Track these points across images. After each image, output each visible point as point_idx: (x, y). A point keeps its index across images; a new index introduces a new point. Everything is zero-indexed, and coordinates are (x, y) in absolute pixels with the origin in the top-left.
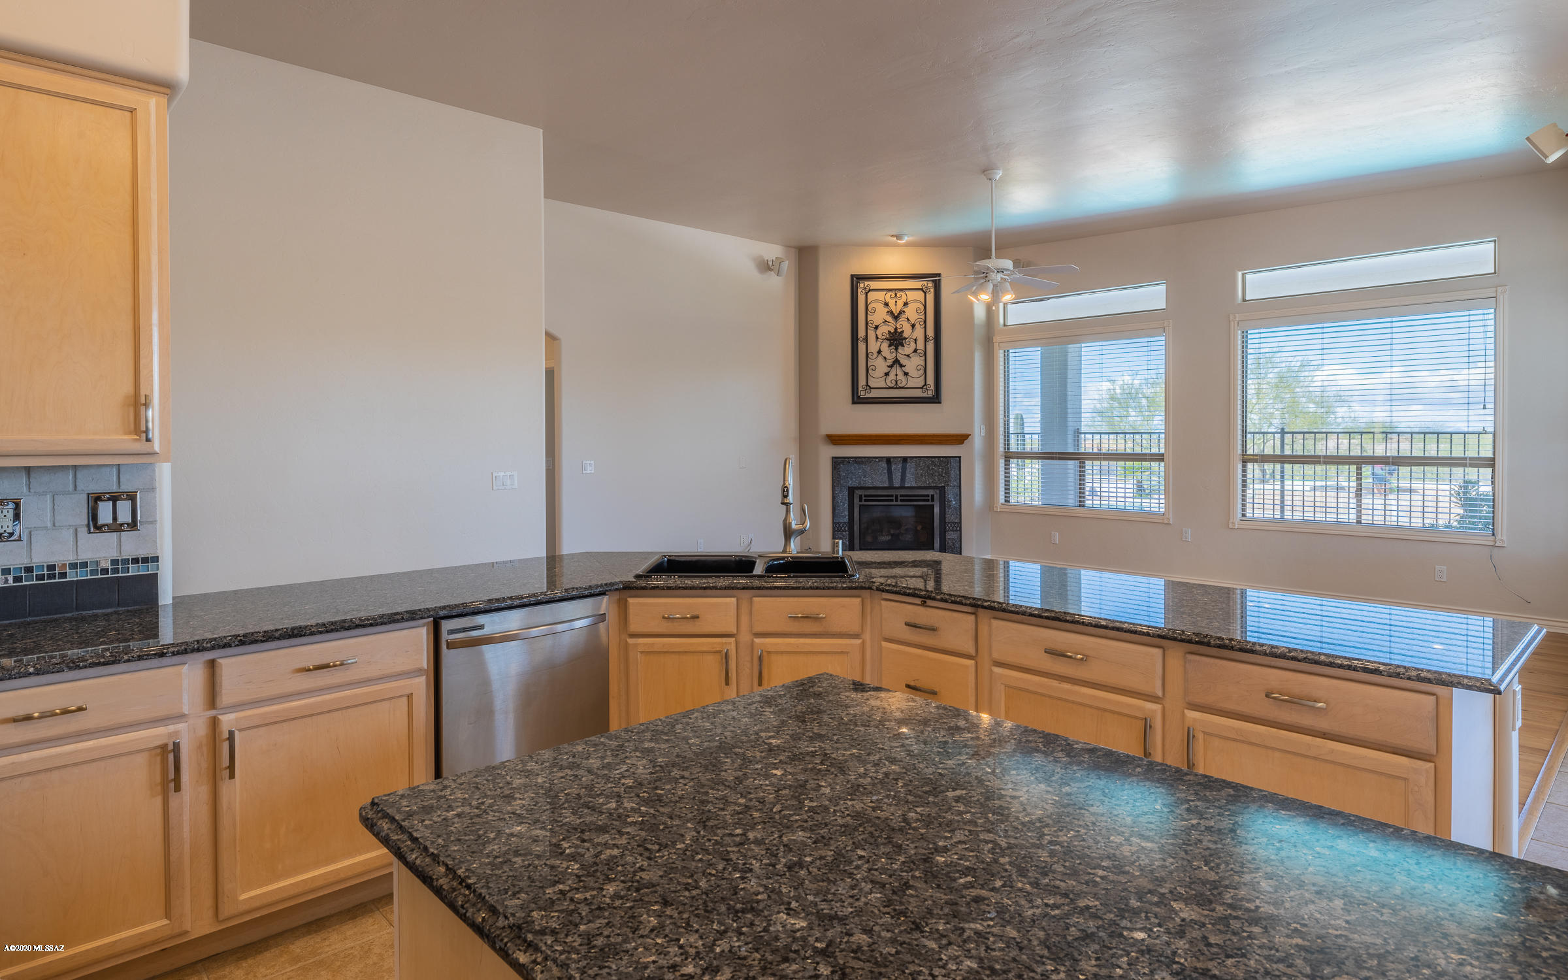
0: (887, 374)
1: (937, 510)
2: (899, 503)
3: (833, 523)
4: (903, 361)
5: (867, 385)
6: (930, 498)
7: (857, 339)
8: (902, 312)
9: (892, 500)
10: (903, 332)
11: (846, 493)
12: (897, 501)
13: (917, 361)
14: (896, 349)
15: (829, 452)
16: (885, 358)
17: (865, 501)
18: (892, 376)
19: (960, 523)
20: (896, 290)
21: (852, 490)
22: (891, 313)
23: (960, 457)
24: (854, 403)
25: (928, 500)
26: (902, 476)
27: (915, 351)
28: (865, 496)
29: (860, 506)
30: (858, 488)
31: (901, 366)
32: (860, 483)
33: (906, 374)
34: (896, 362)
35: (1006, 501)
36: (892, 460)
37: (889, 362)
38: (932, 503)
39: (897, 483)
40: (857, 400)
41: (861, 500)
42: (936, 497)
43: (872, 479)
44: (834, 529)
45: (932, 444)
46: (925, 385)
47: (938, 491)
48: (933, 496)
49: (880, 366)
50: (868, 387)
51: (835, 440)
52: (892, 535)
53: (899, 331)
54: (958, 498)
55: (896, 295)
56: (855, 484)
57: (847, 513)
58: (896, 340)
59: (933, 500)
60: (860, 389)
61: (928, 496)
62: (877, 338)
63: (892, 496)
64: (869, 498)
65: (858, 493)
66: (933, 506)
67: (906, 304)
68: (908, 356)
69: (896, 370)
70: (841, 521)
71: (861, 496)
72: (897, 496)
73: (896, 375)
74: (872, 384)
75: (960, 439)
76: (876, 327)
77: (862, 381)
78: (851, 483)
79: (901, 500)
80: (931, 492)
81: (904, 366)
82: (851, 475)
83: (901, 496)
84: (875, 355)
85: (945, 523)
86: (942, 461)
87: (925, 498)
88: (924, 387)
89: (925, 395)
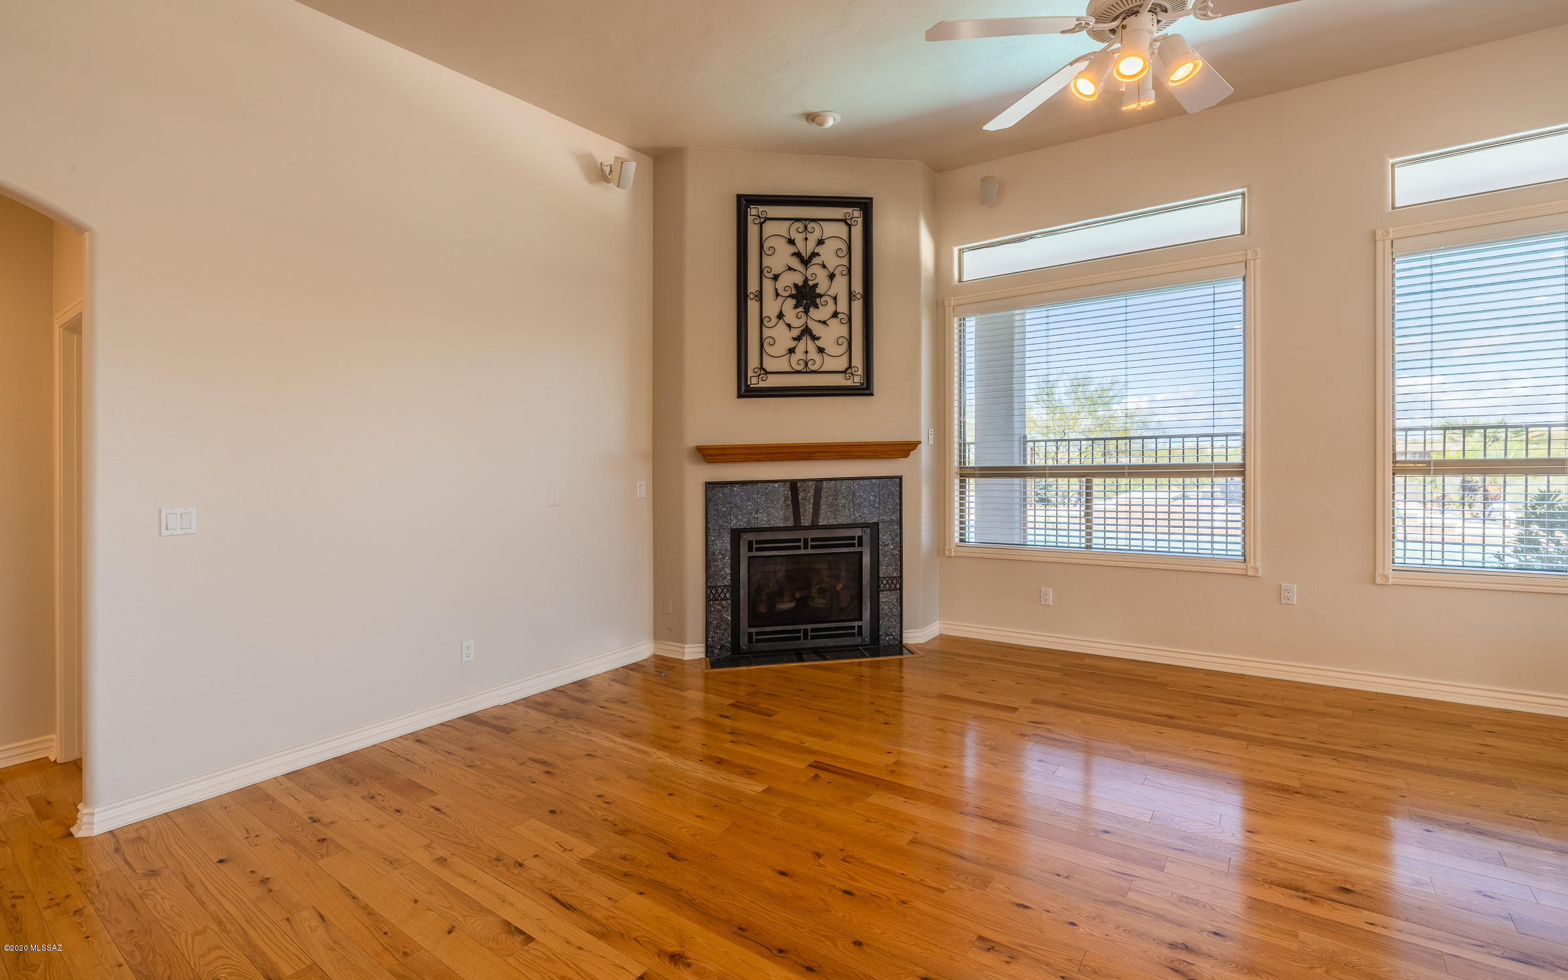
0: (792, 351)
1: (866, 560)
2: (810, 551)
3: (707, 587)
4: (817, 329)
5: (762, 368)
6: (856, 542)
7: (746, 296)
8: (815, 254)
9: (799, 548)
10: (816, 285)
11: (727, 539)
12: (806, 548)
13: (837, 329)
14: (806, 312)
15: (698, 475)
16: (789, 326)
17: (758, 550)
18: (799, 354)
19: (901, 577)
20: (806, 220)
21: (736, 534)
22: (798, 255)
23: (900, 478)
24: (740, 396)
25: (853, 545)
26: (814, 509)
27: (835, 315)
28: (758, 542)
29: (749, 558)
30: (746, 530)
31: (815, 338)
32: (749, 522)
33: (821, 350)
34: (806, 331)
35: (962, 541)
36: (799, 484)
37: (796, 333)
38: (859, 549)
39: (806, 520)
40: (746, 391)
41: (750, 550)
42: (866, 539)
43: (769, 515)
44: (707, 596)
45: (862, 457)
46: (850, 367)
47: (868, 531)
48: (860, 538)
49: (781, 337)
50: (763, 371)
51: (709, 454)
52: (797, 600)
53: (811, 283)
54: (897, 539)
55: (806, 228)
56: (742, 524)
57: (728, 571)
58: (806, 296)
59: (860, 544)
60: (750, 374)
61: (853, 538)
62: (777, 295)
63: (799, 540)
64: (762, 545)
65: (746, 538)
66: (861, 553)
67: (820, 242)
68: (824, 323)
69: (806, 344)
70: (719, 584)
71: (750, 543)
72: (806, 540)
73: (807, 352)
74: (769, 364)
75: (905, 449)
76: (776, 278)
77: (753, 362)
78: (735, 523)
79: (813, 547)
80: (857, 532)
81: (818, 338)
82: (735, 510)
83: (813, 540)
84: (774, 320)
85: (879, 578)
86: (875, 484)
87: (848, 541)
88: (848, 370)
89: (849, 383)
